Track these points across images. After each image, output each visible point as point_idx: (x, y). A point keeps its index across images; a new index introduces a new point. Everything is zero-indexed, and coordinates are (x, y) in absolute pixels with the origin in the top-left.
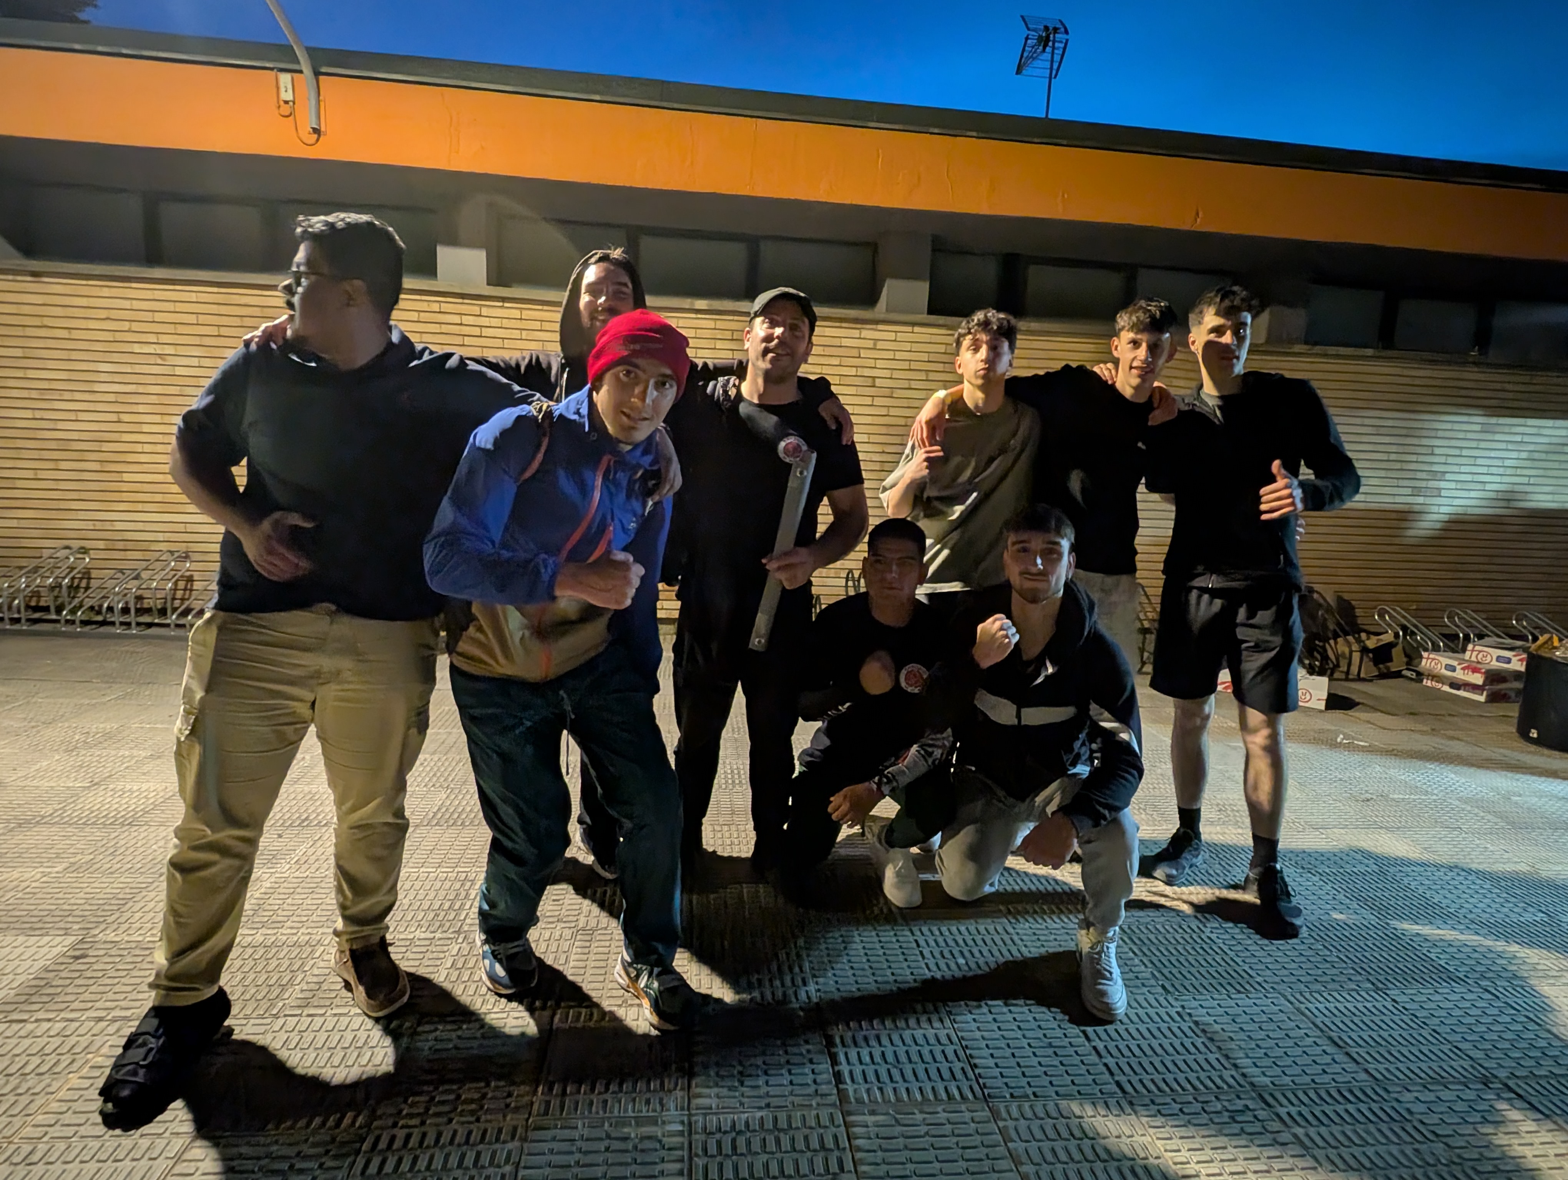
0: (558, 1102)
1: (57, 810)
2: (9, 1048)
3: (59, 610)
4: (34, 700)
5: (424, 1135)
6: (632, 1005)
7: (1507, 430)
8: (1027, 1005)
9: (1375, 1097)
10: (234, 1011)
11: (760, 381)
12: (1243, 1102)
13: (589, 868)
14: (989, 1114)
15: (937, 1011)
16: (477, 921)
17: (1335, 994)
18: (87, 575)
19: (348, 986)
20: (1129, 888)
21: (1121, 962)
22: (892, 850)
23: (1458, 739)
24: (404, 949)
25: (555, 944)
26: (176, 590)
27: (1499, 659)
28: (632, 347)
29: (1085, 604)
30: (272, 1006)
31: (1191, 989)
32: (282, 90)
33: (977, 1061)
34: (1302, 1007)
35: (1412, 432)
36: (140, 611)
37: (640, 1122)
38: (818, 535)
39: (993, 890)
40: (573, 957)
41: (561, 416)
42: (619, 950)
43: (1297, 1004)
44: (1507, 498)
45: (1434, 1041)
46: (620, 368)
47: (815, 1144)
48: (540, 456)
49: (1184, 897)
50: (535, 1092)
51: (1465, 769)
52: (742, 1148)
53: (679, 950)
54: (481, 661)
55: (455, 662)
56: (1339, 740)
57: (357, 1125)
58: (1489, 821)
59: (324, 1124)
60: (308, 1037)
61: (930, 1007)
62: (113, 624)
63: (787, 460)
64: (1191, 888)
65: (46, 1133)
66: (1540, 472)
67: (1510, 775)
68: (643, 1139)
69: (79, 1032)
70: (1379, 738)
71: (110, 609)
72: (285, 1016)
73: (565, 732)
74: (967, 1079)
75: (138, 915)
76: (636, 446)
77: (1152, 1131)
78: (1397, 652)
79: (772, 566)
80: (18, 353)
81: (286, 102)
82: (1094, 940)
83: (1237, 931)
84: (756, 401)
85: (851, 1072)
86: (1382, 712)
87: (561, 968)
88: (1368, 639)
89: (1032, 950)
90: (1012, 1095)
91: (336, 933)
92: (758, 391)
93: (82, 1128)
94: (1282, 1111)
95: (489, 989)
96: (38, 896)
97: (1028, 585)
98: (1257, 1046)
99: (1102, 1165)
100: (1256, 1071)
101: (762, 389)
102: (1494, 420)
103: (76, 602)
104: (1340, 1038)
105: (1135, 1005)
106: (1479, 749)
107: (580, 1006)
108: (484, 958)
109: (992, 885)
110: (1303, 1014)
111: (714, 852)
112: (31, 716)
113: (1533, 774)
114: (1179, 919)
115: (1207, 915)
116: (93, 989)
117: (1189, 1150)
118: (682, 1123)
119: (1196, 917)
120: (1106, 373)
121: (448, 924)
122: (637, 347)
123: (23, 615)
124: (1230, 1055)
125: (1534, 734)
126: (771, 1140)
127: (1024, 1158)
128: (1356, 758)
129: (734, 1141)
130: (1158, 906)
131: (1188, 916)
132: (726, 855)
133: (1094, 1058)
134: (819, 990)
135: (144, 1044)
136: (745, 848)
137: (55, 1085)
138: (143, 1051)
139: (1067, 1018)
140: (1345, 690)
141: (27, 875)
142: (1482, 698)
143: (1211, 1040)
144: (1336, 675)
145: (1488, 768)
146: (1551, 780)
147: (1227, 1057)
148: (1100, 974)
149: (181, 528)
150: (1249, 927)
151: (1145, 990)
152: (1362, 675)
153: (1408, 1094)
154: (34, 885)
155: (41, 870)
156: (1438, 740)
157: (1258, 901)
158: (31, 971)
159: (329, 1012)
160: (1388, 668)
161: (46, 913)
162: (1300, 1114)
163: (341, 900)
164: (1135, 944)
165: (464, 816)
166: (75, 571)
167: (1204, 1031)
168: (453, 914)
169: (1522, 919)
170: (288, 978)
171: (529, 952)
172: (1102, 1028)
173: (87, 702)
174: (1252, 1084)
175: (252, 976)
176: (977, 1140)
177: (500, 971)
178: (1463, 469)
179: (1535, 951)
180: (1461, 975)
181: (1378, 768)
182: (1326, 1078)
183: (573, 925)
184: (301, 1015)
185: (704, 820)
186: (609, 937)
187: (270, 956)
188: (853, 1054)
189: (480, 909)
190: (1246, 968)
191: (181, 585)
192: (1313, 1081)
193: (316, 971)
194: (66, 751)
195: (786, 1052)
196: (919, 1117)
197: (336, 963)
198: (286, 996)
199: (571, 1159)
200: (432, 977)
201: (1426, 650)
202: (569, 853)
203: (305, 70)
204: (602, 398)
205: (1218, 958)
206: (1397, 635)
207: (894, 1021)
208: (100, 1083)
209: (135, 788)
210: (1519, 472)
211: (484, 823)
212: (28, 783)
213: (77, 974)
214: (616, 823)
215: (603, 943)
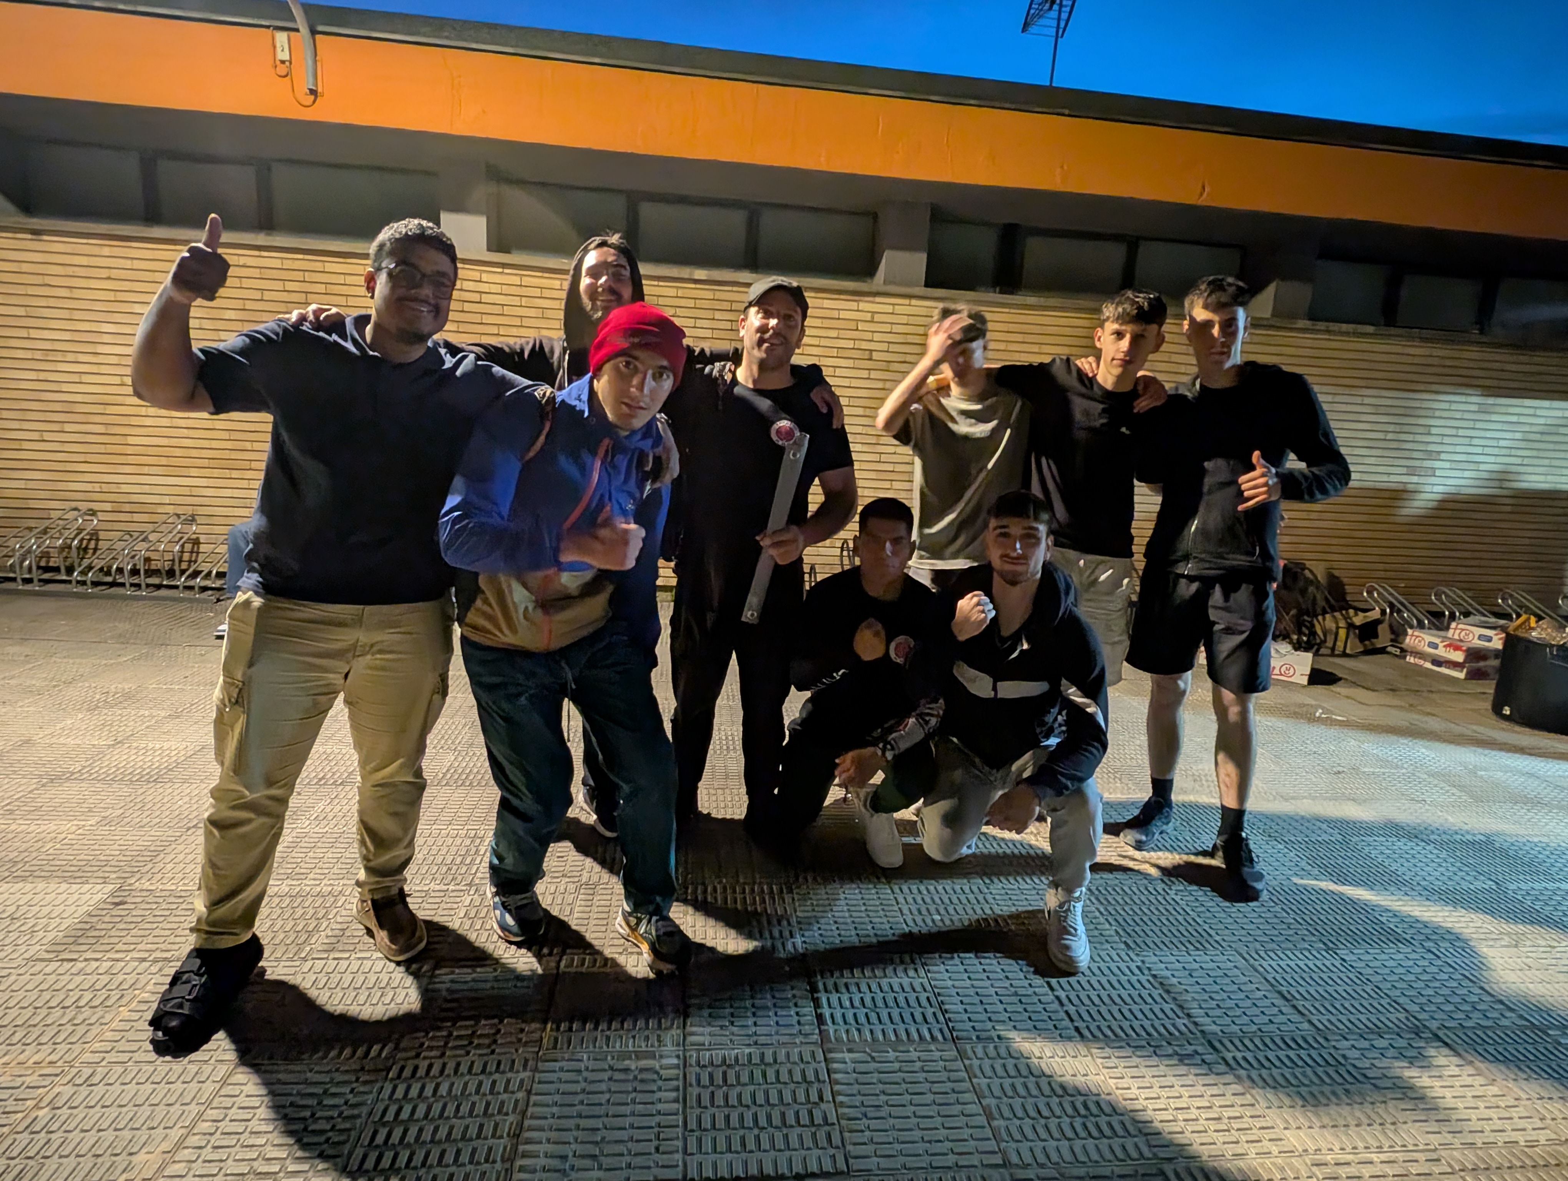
0: (565, 1039)
1: (85, 767)
2: (64, 983)
3: (70, 570)
4: (54, 659)
5: (444, 1065)
6: (632, 953)
7: (1503, 410)
8: (996, 957)
9: (1315, 1045)
10: (266, 954)
11: (755, 368)
12: (1193, 1048)
13: (592, 828)
14: (956, 1053)
15: (913, 962)
16: (488, 875)
17: (1288, 953)
18: (94, 536)
19: (370, 933)
20: (1093, 852)
21: (1087, 920)
22: (876, 816)
23: (1434, 715)
24: (420, 900)
25: (560, 898)
26: (182, 552)
27: (1480, 637)
28: (632, 340)
29: (1062, 586)
30: (300, 950)
31: (1152, 945)
32: (279, 50)
33: (947, 1007)
34: (1257, 963)
35: (1408, 412)
36: (150, 573)
37: (639, 1056)
38: (809, 514)
39: (970, 852)
40: (577, 909)
41: (563, 401)
42: (620, 903)
43: (1252, 961)
44: (1502, 477)
45: (1375, 996)
46: (620, 359)
47: (798, 1077)
48: (542, 438)
49: (1152, 861)
50: (544, 1029)
51: (1437, 745)
52: (732, 1079)
53: (675, 904)
54: (489, 632)
55: (465, 633)
56: (1317, 714)
57: (383, 1055)
58: (1453, 794)
59: (354, 1053)
60: (335, 977)
61: (907, 958)
62: (123, 585)
63: (780, 443)
64: (1160, 854)
65: (104, 1059)
66: (1535, 453)
67: (1480, 750)
68: (642, 1070)
69: (125, 970)
70: (1358, 713)
71: (120, 570)
72: (313, 959)
73: (566, 700)
74: (938, 1022)
75: (169, 866)
76: (633, 432)
77: (1105, 1071)
78: (1383, 630)
79: (765, 542)
80: (21, 311)
81: (283, 62)
82: (1062, 900)
83: (1201, 893)
84: (751, 386)
85: (832, 1016)
86: (1363, 687)
87: (566, 919)
88: (1356, 615)
89: (1004, 908)
90: (978, 1037)
91: (358, 884)
92: (752, 375)
93: (136, 1054)
94: (1229, 1056)
95: (500, 937)
96: (75, 847)
97: (1008, 567)
98: (1211, 997)
99: (1057, 1100)
100: (1207, 1020)
101: (756, 375)
102: (1491, 401)
103: (86, 563)
104: (1289, 992)
105: (1097, 959)
106: (1453, 725)
107: (584, 953)
108: (495, 909)
109: (969, 847)
110: (1256, 970)
111: (709, 814)
112: (51, 676)
113: (1501, 750)
114: (1146, 882)
115: (1173, 879)
116: (133, 932)
117: (1139, 1088)
118: (678, 1057)
119: (1162, 880)
120: (1087, 367)
121: (460, 877)
122: (636, 340)
123: (35, 575)
124: (1185, 1006)
125: (1507, 711)
126: (758, 1074)
127: (987, 1093)
128: (1333, 732)
129: (725, 1074)
130: (1125, 869)
131: (1156, 879)
132: (720, 817)
133: (1056, 1006)
134: (805, 942)
135: (187, 982)
136: (738, 811)
137: (108, 1018)
138: (188, 987)
139: (1032, 969)
140: (1329, 665)
141: (63, 828)
142: (1461, 675)
143: (1168, 992)
144: (1323, 651)
145: (1459, 744)
146: (1517, 755)
147: (1181, 1007)
148: (1065, 930)
149: (186, 491)
150: (1213, 891)
151: (1108, 946)
152: (1348, 651)
153: (1345, 1042)
154: (70, 836)
155: (75, 822)
156: (1416, 716)
157: (1224, 866)
158: (76, 915)
159: (353, 956)
160: (1372, 644)
161: (84, 863)
162: (1245, 1058)
163: (365, 852)
164: (1102, 903)
165: (471, 777)
166: (85, 532)
167: (1161, 984)
168: (465, 869)
169: (1472, 887)
170: (314, 925)
171: (535, 904)
172: (1066, 979)
173: (104, 662)
174: (1202, 1032)
175: (280, 923)
176: (944, 1076)
177: (510, 920)
178: (1459, 449)
179: (1481, 916)
180: (1408, 937)
181: (1353, 742)
182: (1272, 1027)
183: (576, 879)
184: (327, 958)
185: (700, 784)
186: (610, 892)
187: (295, 905)
188: (834, 997)
189: (491, 863)
190: (1206, 927)
191: (188, 547)
192: (1260, 1030)
193: (339, 919)
194: (88, 710)
195: (774, 997)
196: (892, 1055)
197: (358, 912)
198: (313, 941)
199: (577, 1088)
200: (447, 924)
201: (1411, 627)
202: (572, 813)
203: (301, 29)
204: (602, 386)
205: (1180, 918)
206: (1383, 612)
207: (873, 971)
208: (149, 1016)
209: (158, 746)
210: (1513, 452)
211: (493, 782)
212: (54, 740)
213: (119, 919)
214: (617, 787)
215: (605, 897)
